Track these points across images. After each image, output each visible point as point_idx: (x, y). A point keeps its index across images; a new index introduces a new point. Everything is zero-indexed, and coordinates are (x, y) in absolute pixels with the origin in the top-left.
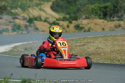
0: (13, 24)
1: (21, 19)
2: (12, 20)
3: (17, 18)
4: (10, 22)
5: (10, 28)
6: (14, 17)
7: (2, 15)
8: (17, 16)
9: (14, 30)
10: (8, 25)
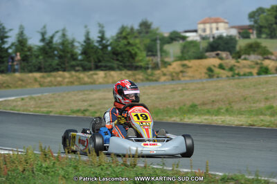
0: (259, 66)
1: (273, 60)
2: (259, 62)
3: (268, 58)
4: (257, 64)
5: (255, 71)
6: (265, 56)
7: (249, 54)
8: (269, 56)
9: (259, 74)
10: (253, 68)
